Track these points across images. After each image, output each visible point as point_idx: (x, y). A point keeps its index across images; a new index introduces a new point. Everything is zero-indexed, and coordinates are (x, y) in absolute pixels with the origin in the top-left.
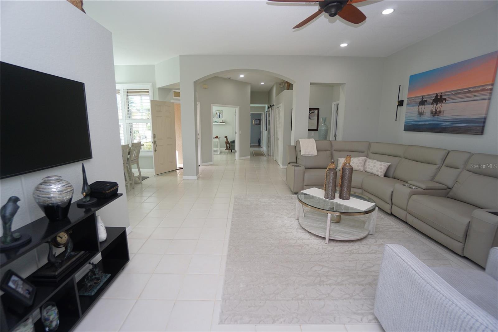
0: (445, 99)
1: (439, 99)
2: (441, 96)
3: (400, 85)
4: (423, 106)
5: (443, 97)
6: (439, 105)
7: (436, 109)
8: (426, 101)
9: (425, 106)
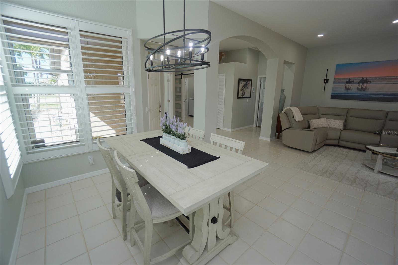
0: (370, 82)
1: (364, 81)
2: (367, 79)
3: (328, 70)
4: (350, 84)
5: (368, 80)
6: (365, 84)
7: (362, 87)
8: (353, 81)
9: (352, 84)
